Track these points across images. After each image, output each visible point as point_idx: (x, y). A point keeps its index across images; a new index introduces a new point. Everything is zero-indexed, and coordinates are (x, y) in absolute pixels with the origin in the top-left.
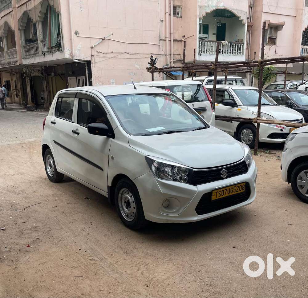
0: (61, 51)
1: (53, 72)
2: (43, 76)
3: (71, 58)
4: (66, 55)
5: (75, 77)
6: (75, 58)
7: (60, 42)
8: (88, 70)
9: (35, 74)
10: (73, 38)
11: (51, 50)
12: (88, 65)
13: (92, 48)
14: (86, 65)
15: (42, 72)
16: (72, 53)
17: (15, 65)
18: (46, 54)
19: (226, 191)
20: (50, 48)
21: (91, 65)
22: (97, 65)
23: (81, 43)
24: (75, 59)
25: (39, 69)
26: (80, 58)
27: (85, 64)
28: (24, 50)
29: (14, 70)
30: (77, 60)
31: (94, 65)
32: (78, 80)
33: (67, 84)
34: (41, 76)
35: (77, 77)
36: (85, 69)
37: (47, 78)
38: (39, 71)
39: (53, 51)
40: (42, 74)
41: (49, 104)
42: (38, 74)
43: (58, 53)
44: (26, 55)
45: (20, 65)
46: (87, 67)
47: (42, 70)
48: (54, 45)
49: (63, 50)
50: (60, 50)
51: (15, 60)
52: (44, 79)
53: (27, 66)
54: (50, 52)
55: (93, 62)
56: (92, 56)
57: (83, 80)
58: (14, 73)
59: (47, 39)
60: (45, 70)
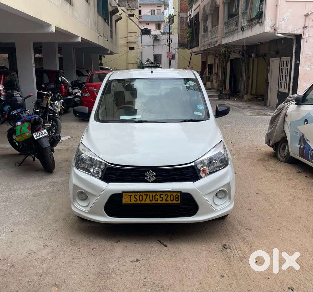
0: (261, 23)
1: (254, 53)
2: (243, 58)
3: (272, 31)
4: (267, 27)
5: (278, 58)
6: (279, 31)
7: (262, 11)
8: (296, 49)
9: (235, 56)
10: (279, 4)
11: (251, 23)
12: (296, 41)
13: (306, 16)
14: (295, 41)
15: (243, 53)
16: (275, 25)
17: (216, 46)
18: (244, 29)
19: (146, 196)
20: (250, 21)
21: (302, 40)
22: (311, 40)
23: (290, 10)
24: (278, 33)
25: (241, 49)
26: (286, 32)
27: (293, 39)
28: (225, 27)
29: (218, 52)
30: (281, 34)
31: (305, 40)
32: (282, 61)
33: (268, 68)
34: (242, 58)
35: (282, 58)
36: (293, 46)
37: (247, 59)
38: (240, 51)
39: (253, 24)
40: (243, 55)
41: (245, 93)
42: (239, 56)
43: (258, 25)
44: (226, 33)
45: (219, 45)
46: (295, 43)
47: (243, 51)
48: (254, 16)
49: (264, 21)
50: (260, 21)
51: (216, 39)
52: (244, 61)
53: (227, 46)
54: (250, 26)
55: (305, 36)
56: (305, 27)
57: (287, 62)
58: (217, 55)
59: (248, 10)
60: (246, 51)
